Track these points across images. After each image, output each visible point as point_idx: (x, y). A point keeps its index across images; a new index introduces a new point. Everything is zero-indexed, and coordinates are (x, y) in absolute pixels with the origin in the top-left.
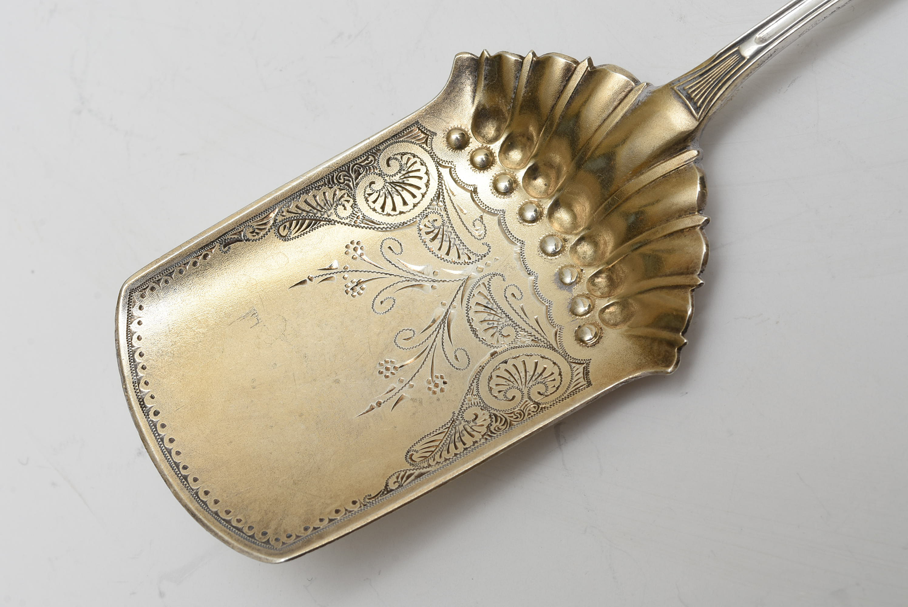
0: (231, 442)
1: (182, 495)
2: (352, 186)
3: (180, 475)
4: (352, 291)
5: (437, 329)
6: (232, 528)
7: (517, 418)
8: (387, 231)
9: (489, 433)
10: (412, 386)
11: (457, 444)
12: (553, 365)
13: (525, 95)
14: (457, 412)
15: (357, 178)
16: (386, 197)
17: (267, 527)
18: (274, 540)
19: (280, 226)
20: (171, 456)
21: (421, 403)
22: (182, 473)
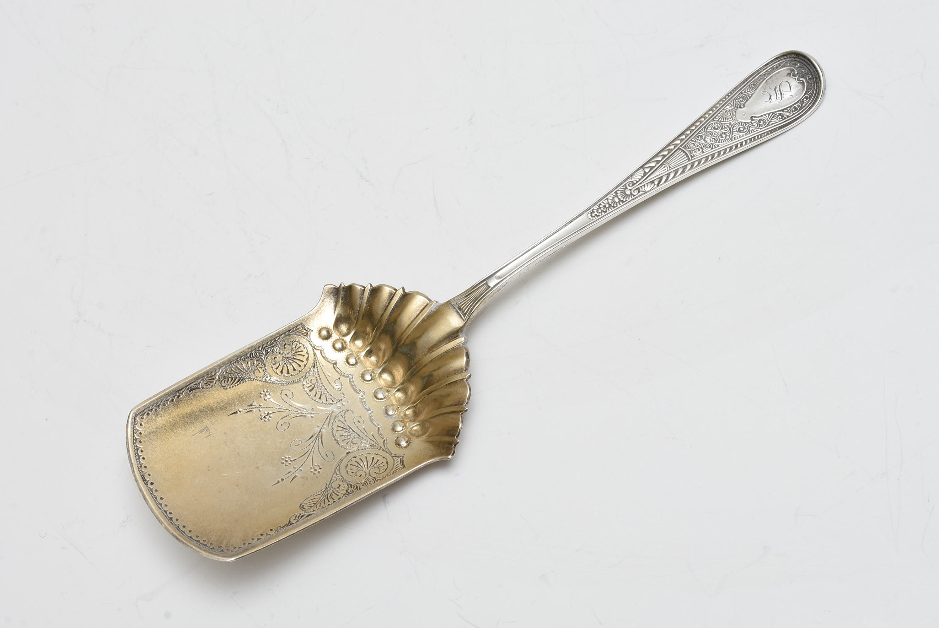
0: (197, 500)
1: (169, 528)
2: (264, 359)
3: (168, 517)
4: (264, 419)
5: (315, 440)
6: (200, 544)
7: (363, 485)
8: (284, 385)
9: (348, 493)
10: (301, 470)
11: (329, 499)
12: (383, 458)
13: (366, 308)
14: (328, 484)
15: (266, 355)
16: (283, 366)
17: (221, 543)
18: (226, 550)
19: (222, 380)
20: (162, 507)
21: (307, 479)
22: (169, 516)
